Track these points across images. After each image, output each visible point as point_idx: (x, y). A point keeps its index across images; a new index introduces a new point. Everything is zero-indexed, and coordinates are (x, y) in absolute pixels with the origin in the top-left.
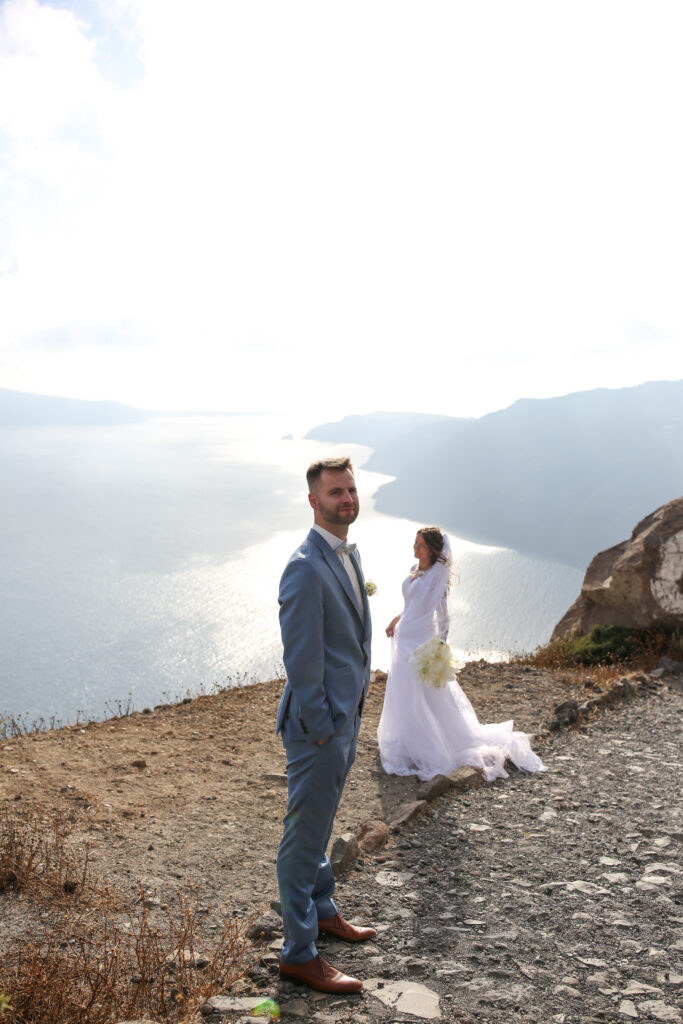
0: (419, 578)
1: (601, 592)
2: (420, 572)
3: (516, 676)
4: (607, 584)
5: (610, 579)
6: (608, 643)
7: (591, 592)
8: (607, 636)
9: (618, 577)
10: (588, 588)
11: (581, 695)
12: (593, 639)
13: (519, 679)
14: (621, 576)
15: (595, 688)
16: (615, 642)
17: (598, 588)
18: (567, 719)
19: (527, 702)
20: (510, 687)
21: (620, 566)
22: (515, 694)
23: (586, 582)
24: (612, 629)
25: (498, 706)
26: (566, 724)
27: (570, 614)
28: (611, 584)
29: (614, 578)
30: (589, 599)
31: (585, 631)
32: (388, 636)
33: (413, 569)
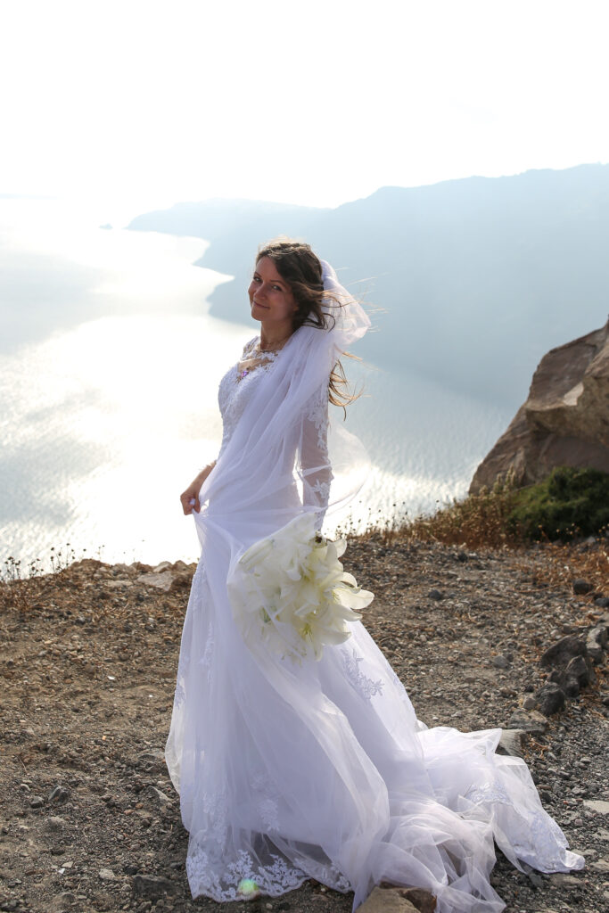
0: (260, 369)
1: (560, 413)
2: (263, 356)
3: (443, 571)
4: (572, 399)
5: (579, 390)
6: (581, 499)
7: (541, 413)
8: (578, 488)
9: (595, 388)
10: (537, 406)
11: (575, 612)
12: (552, 492)
13: (450, 577)
14: (600, 385)
15: (596, 597)
16: (592, 497)
17: (553, 407)
18: (573, 682)
19: (478, 633)
20: (438, 597)
21: (598, 369)
22: (451, 613)
23: (531, 397)
24: (585, 475)
25: (422, 645)
26: (573, 693)
27: (501, 448)
28: (579, 399)
29: (586, 389)
30: (538, 424)
31: (530, 476)
32: (187, 511)
33: (248, 348)
